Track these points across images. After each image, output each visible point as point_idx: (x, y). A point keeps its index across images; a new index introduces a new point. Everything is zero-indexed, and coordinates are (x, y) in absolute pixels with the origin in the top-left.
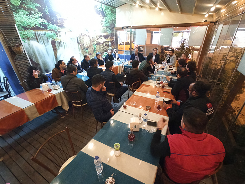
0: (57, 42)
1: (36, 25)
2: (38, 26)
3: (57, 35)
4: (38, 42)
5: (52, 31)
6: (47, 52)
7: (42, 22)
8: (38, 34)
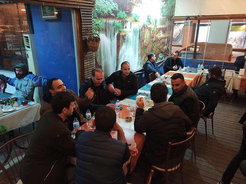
0: (122, 35)
1: (109, 11)
2: (110, 13)
3: (123, 26)
4: (106, 35)
5: (120, 21)
6: (111, 50)
7: (114, 8)
8: (108, 23)
